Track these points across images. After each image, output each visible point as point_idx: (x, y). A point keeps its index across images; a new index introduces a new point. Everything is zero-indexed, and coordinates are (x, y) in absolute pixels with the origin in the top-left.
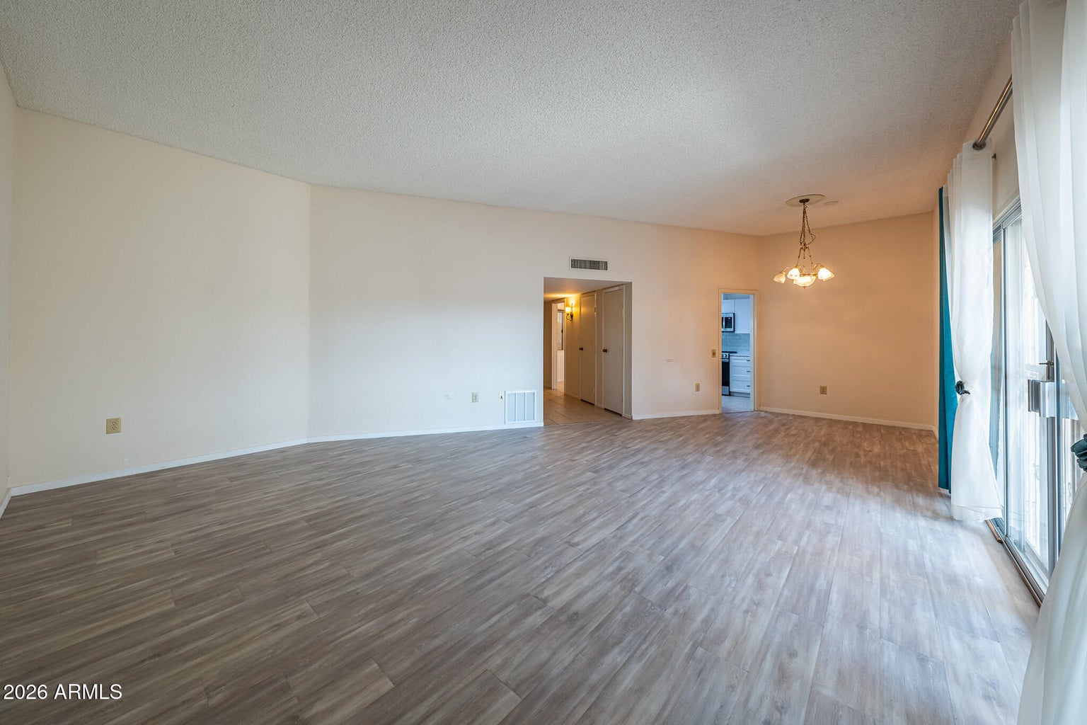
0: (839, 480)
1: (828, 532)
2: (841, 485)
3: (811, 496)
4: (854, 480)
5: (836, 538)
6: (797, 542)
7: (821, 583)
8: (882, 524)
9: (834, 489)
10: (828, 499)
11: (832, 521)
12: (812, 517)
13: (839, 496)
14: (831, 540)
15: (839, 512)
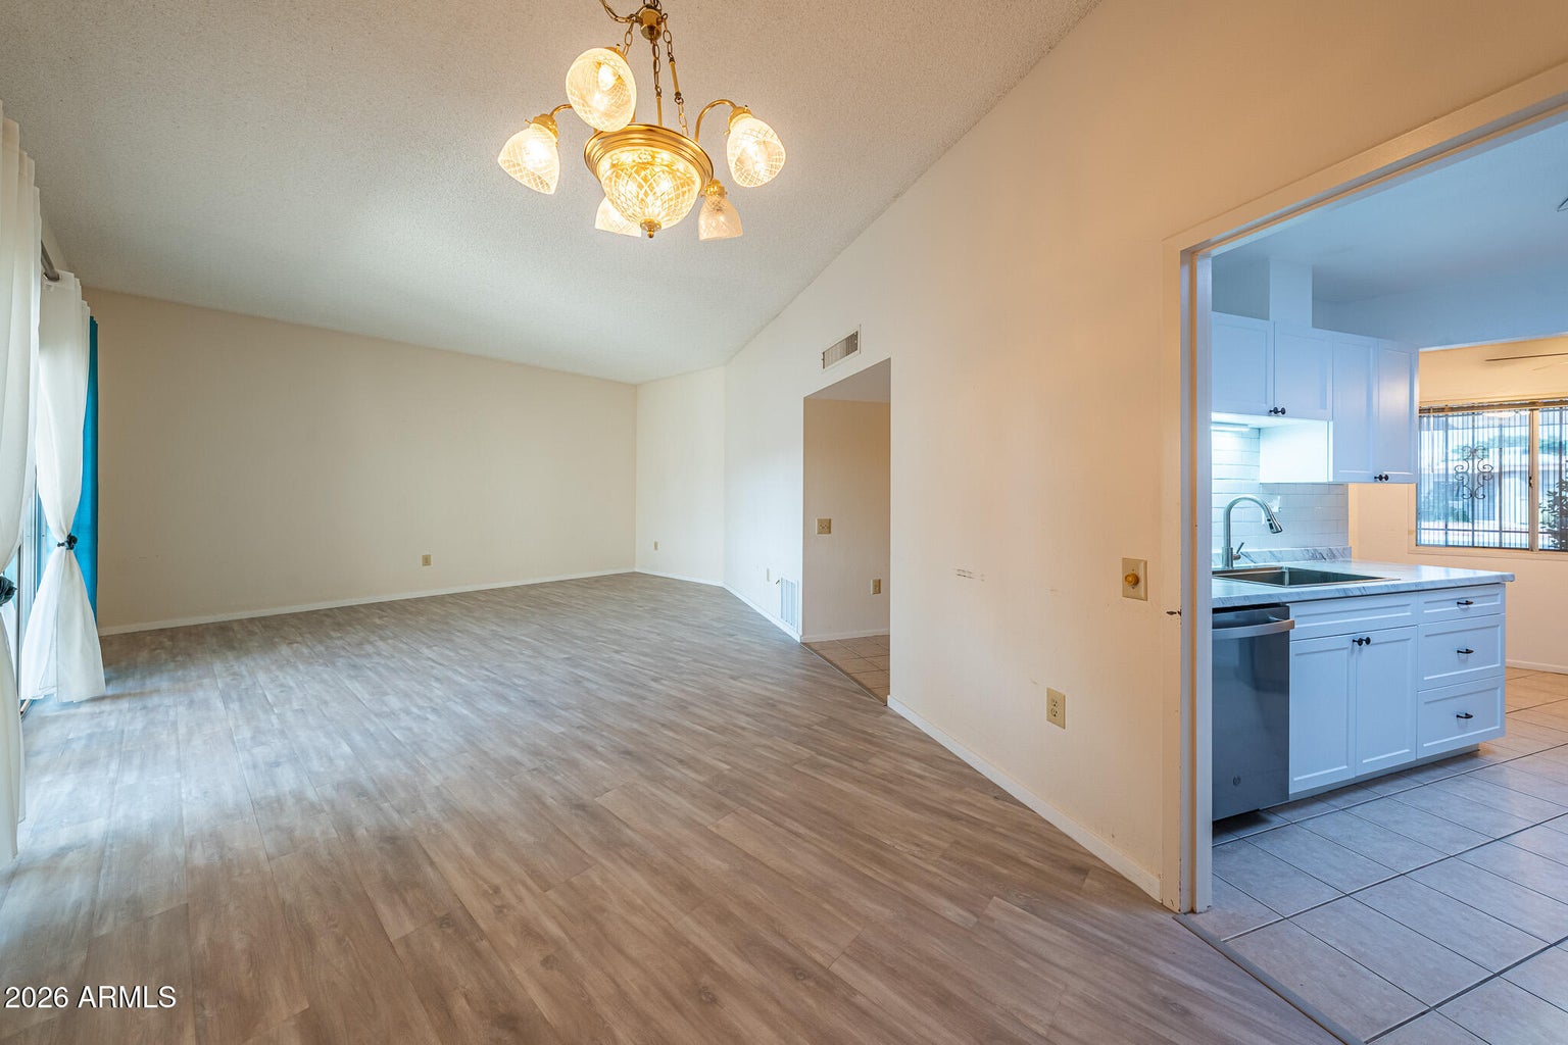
0: (297, 833)
1: (253, 738)
2: (284, 821)
3: (316, 765)
4: (262, 856)
5: (240, 737)
6: (279, 716)
7: (235, 706)
8: (179, 784)
9: (290, 801)
10: (288, 779)
11: (257, 751)
12: (286, 741)
13: (272, 792)
14: (246, 733)
15: (255, 767)
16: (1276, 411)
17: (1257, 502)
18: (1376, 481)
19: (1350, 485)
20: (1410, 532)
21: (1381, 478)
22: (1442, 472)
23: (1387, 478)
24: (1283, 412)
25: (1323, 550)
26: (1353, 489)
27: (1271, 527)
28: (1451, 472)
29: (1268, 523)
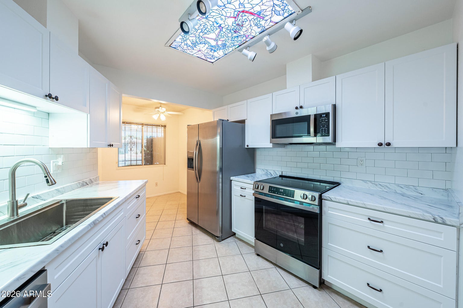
16: (50, 96)
17: (37, 163)
18: (108, 147)
19: (98, 148)
20: (116, 163)
21: (110, 145)
22: (124, 142)
23: (112, 145)
24: (56, 99)
25: (87, 180)
26: (100, 150)
27: (48, 182)
28: (126, 142)
29: (45, 179)
